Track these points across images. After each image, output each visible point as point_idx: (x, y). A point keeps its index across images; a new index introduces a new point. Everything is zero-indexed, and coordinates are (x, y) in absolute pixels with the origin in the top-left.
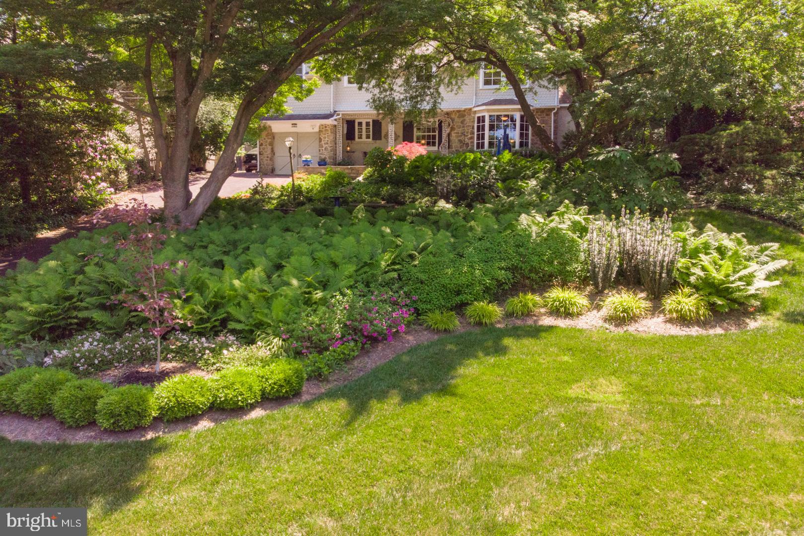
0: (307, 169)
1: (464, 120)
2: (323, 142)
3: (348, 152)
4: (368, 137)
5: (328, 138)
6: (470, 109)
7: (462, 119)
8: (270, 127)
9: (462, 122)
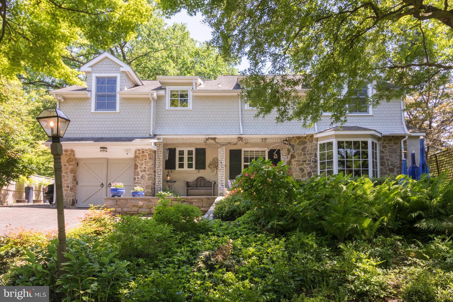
0: (117, 201)
1: (305, 147)
2: (139, 169)
3: (167, 181)
4: (190, 166)
5: (145, 165)
6: (312, 136)
7: (302, 147)
8: (73, 151)
9: (303, 149)
